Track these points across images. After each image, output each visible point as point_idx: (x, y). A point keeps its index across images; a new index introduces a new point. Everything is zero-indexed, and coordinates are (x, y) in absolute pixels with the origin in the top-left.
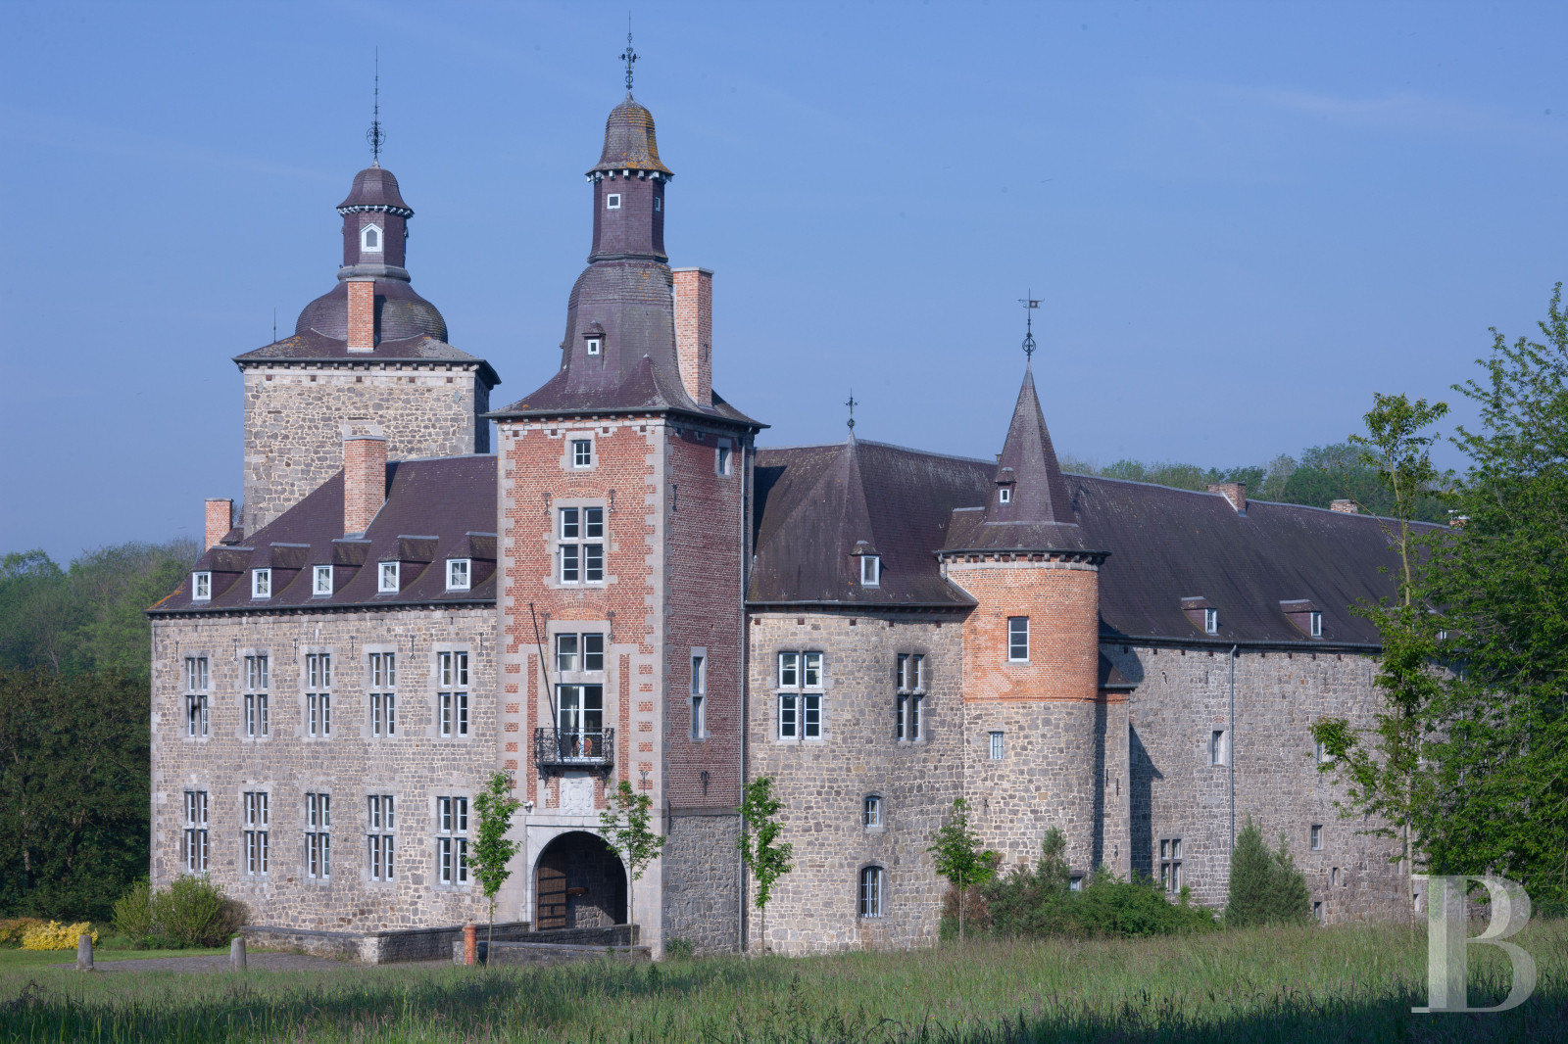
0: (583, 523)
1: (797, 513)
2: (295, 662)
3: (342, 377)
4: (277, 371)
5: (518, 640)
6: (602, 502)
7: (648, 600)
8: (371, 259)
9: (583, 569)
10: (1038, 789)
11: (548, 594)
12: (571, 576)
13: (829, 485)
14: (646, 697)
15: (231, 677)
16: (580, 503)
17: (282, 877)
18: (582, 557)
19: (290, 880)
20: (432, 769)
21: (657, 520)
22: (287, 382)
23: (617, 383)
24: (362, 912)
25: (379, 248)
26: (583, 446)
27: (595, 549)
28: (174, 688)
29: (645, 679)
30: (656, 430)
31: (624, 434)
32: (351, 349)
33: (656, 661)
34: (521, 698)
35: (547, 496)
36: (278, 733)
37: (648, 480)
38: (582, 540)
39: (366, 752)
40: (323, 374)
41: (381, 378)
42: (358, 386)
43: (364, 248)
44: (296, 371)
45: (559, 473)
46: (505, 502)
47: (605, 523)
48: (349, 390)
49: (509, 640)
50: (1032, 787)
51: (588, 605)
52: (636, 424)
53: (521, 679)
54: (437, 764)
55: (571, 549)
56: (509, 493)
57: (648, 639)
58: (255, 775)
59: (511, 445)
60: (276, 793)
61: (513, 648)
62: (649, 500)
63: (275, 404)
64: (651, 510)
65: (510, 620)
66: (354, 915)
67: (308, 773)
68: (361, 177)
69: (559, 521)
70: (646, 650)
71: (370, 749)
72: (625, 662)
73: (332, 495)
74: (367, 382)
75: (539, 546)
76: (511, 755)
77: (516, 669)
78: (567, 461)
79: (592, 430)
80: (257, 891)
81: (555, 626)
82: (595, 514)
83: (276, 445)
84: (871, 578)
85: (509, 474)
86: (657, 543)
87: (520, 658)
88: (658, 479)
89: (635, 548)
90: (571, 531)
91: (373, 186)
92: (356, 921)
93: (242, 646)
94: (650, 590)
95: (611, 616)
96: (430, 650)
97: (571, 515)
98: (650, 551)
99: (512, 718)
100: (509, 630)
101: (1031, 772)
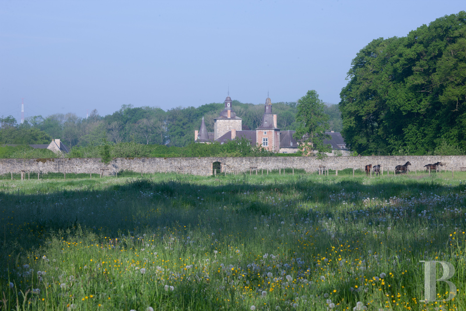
0: (265, 140)
1: (284, 138)
3: (227, 121)
4: (220, 120)
6: (267, 138)
8: (229, 107)
9: (265, 144)
12: (264, 145)
13: (287, 135)
16: (265, 138)
18: (265, 143)
21: (273, 140)
23: (268, 126)
25: (229, 106)
26: (265, 132)
27: (267, 143)
30: (273, 131)
31: (270, 131)
32: (228, 118)
35: (262, 137)
38: (265, 142)
40: (225, 120)
41: (232, 121)
42: (229, 122)
43: (228, 106)
44: (222, 120)
46: (257, 138)
47: (268, 140)
52: (271, 130)
55: (264, 143)
59: (258, 132)
62: (272, 138)
63: (220, 124)
68: (227, 98)
69: (263, 140)
73: (229, 133)
75: (261, 142)
78: (264, 134)
79: (266, 131)
82: (267, 139)
83: (220, 128)
84: (291, 144)
85: (258, 135)
86: (273, 142)
88: (273, 136)
89: (271, 142)
90: (264, 141)
91: (229, 99)
94: (273, 147)
97: (264, 139)
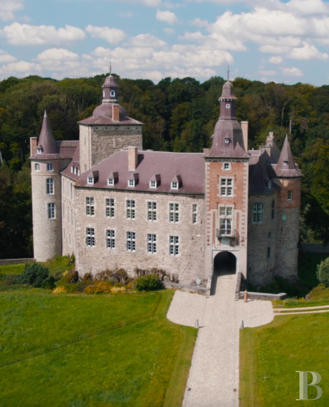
0: (226, 182)
2: (123, 201)
3: (113, 128)
4: (98, 127)
5: (210, 208)
6: (232, 177)
7: (244, 200)
8: (113, 98)
9: (226, 192)
10: (293, 226)
11: (218, 198)
12: (223, 194)
14: (243, 222)
15: (102, 203)
16: (225, 178)
17: (119, 250)
18: (226, 190)
19: (123, 251)
20: (168, 229)
21: (246, 182)
22: (101, 129)
23: (233, 149)
24: (146, 260)
25: (114, 96)
26: (227, 165)
27: (229, 188)
28: (82, 204)
29: (243, 218)
30: (246, 162)
31: (238, 163)
32: (114, 121)
33: (246, 214)
34: (211, 221)
35: (218, 176)
36: (118, 217)
37: (244, 173)
38: (225, 186)
39: (147, 224)
42: (117, 130)
43: (111, 96)
45: (221, 171)
46: (207, 177)
47: (232, 182)
48: (115, 131)
49: (208, 208)
50: (292, 226)
51: (229, 201)
52: (241, 160)
53: (211, 217)
54: (170, 228)
55: (223, 188)
56: (208, 175)
57: (244, 209)
58: (110, 226)
59: (208, 163)
60: (117, 231)
61: (209, 210)
63: (98, 135)
64: (245, 180)
65: (208, 204)
66: (144, 260)
67: (128, 227)
69: (221, 182)
70: (243, 211)
71: (148, 223)
72: (238, 214)
74: (119, 129)
75: (216, 187)
76: (208, 234)
77: (210, 215)
79: (230, 161)
80: (111, 252)
81: (220, 205)
82: (230, 180)
84: (270, 186)
85: (208, 170)
86: (246, 187)
87: (211, 212)
88: (247, 173)
89: (241, 188)
92: (144, 261)
93: (105, 196)
94: (245, 198)
95: (235, 203)
96: (167, 202)
97: (224, 180)
98: (244, 189)
99: (209, 226)
100: (208, 206)
101: (292, 223)
